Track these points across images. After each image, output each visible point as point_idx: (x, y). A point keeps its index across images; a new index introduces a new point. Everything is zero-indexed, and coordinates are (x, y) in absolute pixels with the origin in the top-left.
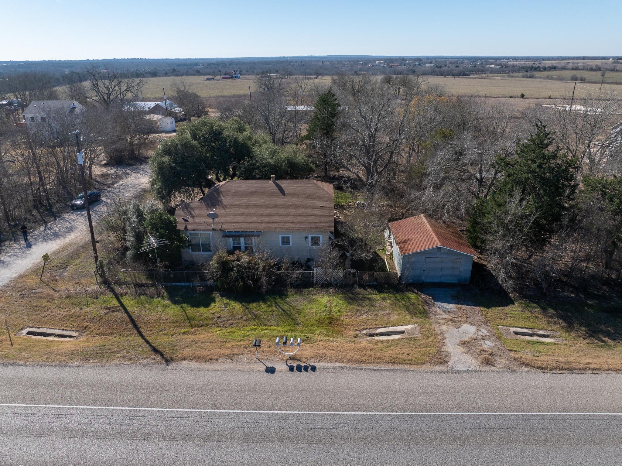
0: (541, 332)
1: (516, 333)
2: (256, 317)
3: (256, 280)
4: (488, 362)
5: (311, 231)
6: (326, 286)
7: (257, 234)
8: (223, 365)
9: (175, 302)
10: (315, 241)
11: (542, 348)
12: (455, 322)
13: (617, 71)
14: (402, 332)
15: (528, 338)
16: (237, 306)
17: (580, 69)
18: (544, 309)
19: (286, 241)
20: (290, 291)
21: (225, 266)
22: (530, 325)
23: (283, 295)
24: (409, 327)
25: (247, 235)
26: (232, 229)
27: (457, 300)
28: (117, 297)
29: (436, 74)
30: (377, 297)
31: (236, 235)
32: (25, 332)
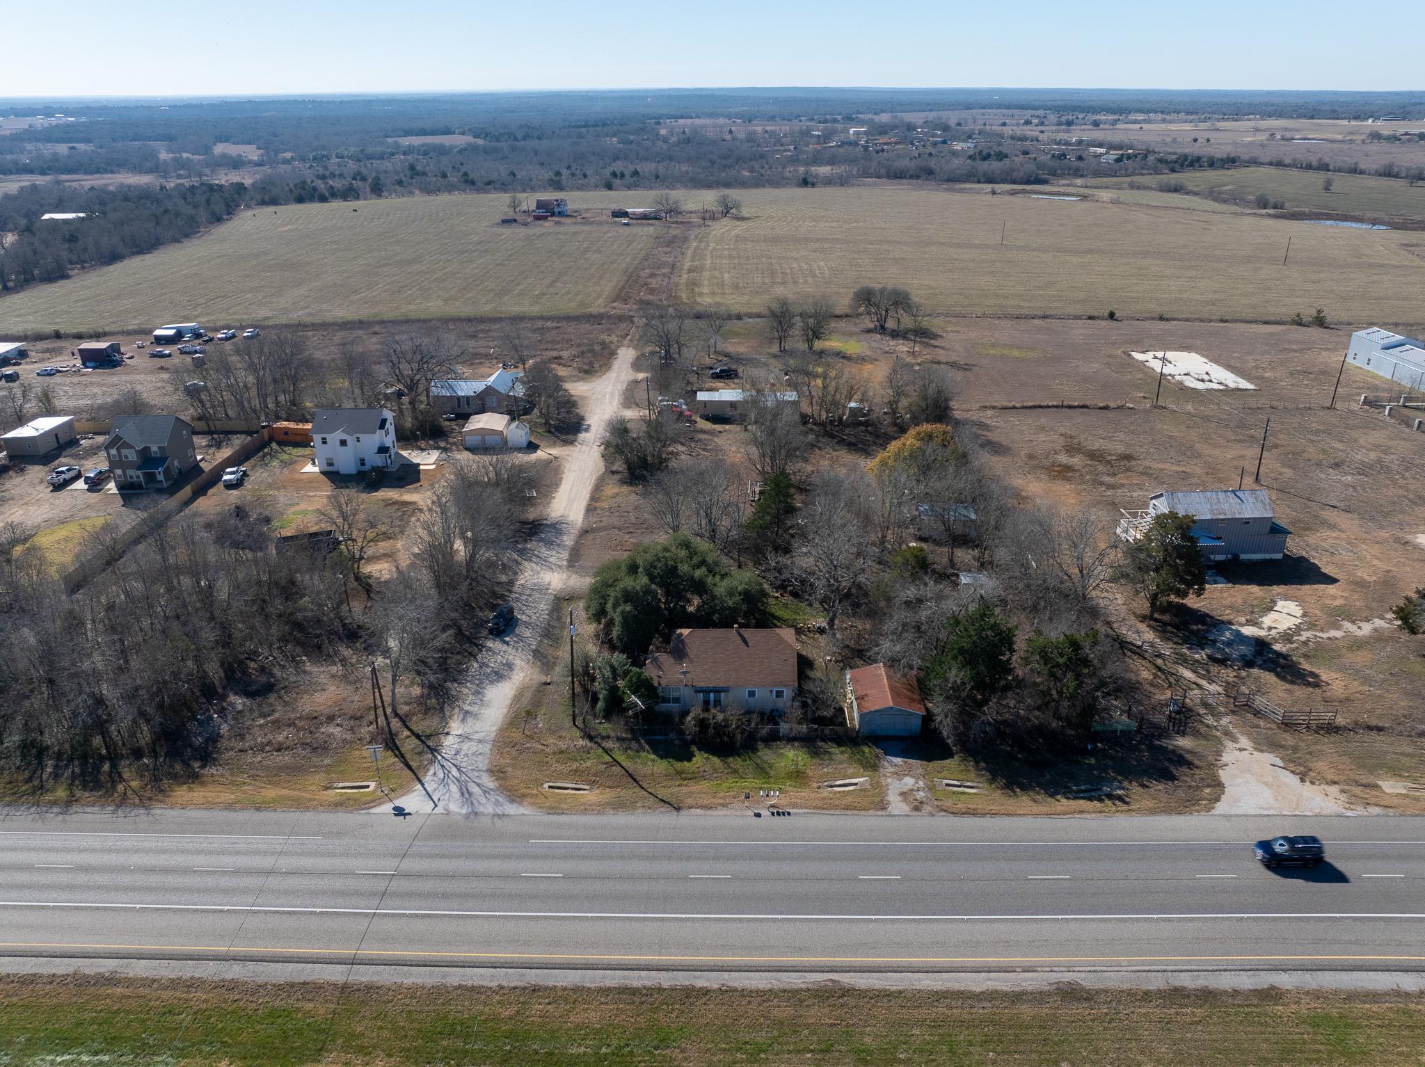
0: (968, 784)
1: (947, 785)
2: (736, 771)
3: (732, 737)
4: (917, 809)
5: (776, 686)
6: (791, 740)
7: (726, 690)
8: (721, 812)
9: (661, 757)
10: (779, 694)
11: (963, 797)
12: (899, 775)
13: (1361, 173)
14: (856, 784)
15: (955, 789)
16: (715, 760)
17: (1285, 166)
18: (977, 763)
19: (752, 694)
20: (760, 745)
21: (702, 724)
22: (961, 777)
23: (755, 750)
24: (861, 780)
25: (717, 691)
26: (702, 685)
27: (905, 754)
28: (606, 751)
29: (976, 179)
30: (835, 750)
31: (706, 691)
32: (546, 785)
